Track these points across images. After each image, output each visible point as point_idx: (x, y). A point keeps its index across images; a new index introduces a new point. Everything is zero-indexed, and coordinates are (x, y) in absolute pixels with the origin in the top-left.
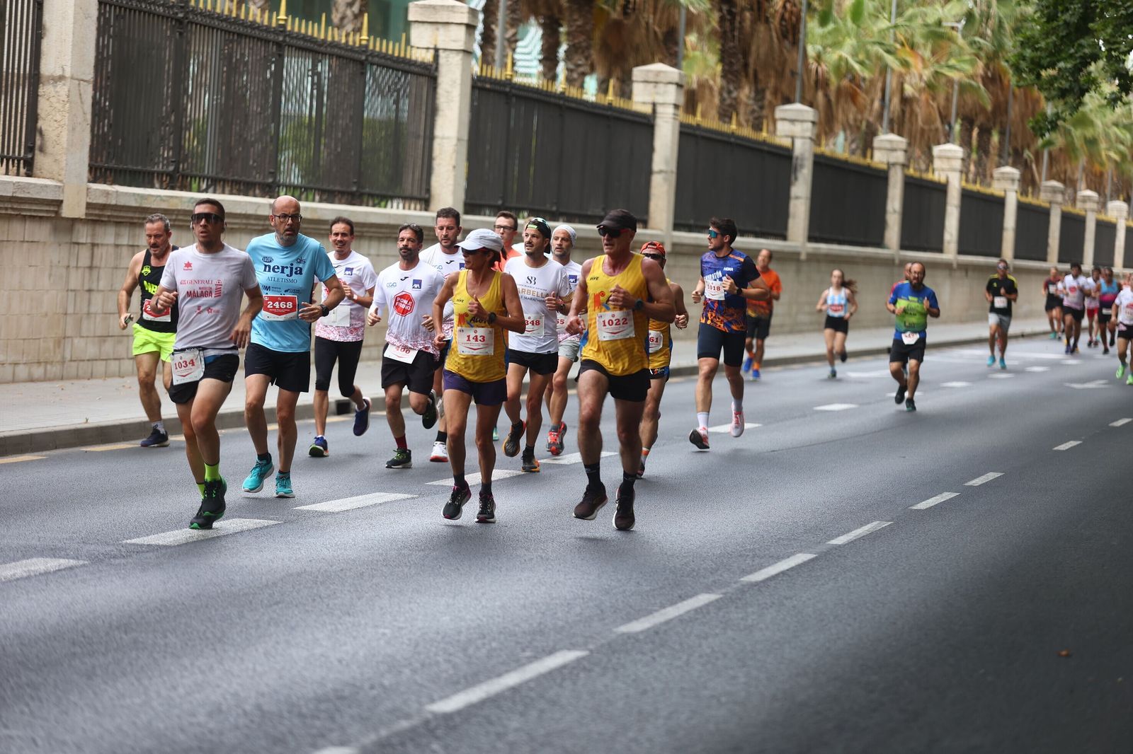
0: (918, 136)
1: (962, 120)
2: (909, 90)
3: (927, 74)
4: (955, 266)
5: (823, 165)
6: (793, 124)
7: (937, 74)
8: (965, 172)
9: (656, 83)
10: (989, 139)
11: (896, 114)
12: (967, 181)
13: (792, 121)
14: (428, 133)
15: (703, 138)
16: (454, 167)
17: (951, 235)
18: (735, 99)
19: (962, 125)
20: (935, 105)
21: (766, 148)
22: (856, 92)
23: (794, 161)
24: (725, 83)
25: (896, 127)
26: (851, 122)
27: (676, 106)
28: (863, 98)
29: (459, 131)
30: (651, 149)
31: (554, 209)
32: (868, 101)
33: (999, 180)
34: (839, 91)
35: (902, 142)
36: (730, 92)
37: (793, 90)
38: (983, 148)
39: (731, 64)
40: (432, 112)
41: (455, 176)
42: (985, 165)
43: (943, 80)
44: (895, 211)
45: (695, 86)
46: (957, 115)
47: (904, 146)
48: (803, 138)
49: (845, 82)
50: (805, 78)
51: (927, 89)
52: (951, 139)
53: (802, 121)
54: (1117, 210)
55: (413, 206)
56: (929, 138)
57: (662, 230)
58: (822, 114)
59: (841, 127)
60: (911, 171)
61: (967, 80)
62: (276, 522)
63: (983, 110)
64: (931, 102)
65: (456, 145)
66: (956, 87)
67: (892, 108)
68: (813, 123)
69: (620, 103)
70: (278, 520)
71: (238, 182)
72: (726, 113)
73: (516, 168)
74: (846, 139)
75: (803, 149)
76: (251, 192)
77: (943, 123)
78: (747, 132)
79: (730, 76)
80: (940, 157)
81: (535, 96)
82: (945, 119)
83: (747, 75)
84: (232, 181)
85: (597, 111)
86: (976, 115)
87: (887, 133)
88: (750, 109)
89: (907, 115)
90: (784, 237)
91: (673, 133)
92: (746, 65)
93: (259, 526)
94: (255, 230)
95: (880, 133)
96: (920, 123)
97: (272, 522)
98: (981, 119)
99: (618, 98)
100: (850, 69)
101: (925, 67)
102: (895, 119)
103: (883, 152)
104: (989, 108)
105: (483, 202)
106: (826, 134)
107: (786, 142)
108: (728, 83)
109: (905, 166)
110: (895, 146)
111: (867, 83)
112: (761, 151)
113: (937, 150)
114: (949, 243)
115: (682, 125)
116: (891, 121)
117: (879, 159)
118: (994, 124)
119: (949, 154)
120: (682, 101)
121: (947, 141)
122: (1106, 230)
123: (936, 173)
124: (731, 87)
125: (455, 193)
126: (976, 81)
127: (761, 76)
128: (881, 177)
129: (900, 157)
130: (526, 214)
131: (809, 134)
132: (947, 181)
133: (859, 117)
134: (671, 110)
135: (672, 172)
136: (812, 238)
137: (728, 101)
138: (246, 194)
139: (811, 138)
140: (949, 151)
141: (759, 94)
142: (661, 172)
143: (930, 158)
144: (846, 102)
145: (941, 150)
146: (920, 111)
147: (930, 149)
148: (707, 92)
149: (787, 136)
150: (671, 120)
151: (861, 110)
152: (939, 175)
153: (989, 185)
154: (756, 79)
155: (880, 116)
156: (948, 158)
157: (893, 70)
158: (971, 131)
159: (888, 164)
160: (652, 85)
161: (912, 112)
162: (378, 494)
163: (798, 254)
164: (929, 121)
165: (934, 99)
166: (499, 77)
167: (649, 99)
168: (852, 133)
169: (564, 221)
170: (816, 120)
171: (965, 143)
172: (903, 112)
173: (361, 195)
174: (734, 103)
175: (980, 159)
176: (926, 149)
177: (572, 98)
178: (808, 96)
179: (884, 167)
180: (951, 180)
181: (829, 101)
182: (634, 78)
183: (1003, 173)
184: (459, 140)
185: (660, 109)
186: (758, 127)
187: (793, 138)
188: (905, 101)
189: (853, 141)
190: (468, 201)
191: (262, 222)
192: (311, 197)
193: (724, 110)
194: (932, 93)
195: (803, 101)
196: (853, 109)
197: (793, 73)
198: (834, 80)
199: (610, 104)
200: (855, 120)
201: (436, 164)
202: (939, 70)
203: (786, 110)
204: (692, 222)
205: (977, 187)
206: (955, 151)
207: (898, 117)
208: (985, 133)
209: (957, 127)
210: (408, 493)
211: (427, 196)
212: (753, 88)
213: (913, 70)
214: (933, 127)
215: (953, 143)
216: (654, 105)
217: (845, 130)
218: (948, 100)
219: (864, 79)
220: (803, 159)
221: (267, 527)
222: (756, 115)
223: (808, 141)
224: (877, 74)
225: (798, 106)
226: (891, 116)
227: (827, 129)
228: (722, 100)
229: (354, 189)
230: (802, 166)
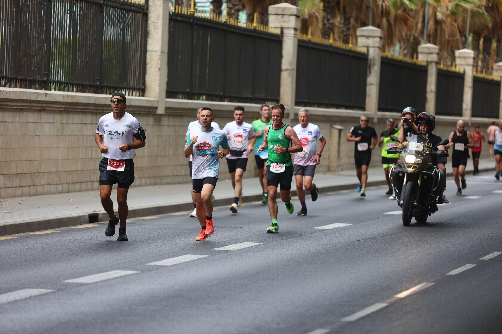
0: (446, 44)
1: (474, 33)
2: (439, 16)
3: (451, 6)
4: (470, 124)
5: (386, 63)
6: (368, 39)
7: (457, 5)
8: (475, 66)
9: (283, 15)
10: (490, 46)
11: (432, 31)
12: (477, 71)
13: (367, 37)
14: (143, 49)
15: (312, 48)
16: (159, 69)
17: (467, 105)
18: (332, 24)
19: (473, 37)
20: (456, 25)
21: (351, 54)
22: (406, 17)
23: (369, 62)
24: (325, 14)
25: (432, 39)
26: (404, 37)
27: (296, 29)
28: (411, 21)
29: (162, 47)
30: (281, 56)
31: (222, 94)
32: (415, 23)
33: (497, 70)
34: (396, 17)
35: (435, 48)
36: (328, 20)
37: (367, 16)
38: (487, 50)
39: (329, 2)
40: (145, 35)
41: (160, 74)
42: (488, 61)
43: (460, 10)
44: (432, 91)
45: (307, 16)
46: (470, 31)
47: (437, 51)
48: (374, 47)
49: (400, 12)
50: (375, 10)
51: (451, 15)
52: (467, 46)
53: (374, 37)
55: (134, 93)
56: (452, 45)
57: (288, 106)
58: (386, 33)
59: (397, 40)
60: (442, 66)
61: (475, 9)
62: (52, 290)
63: (486, 27)
64: (453, 23)
65: (160, 55)
66: (469, 13)
67: (429, 28)
68: (381, 38)
69: (261, 28)
70: (53, 289)
71: (25, 81)
72: (326, 32)
73: (198, 69)
74: (401, 48)
75: (374, 54)
76: (33, 86)
77: (461, 36)
78: (339, 44)
79: (328, 10)
80: (459, 57)
81: (208, 24)
82: (462, 33)
83: (339, 9)
84: (21, 80)
85: (247, 33)
86: (482, 30)
87: (426, 43)
88: (341, 30)
89: (439, 32)
90: (363, 109)
91: (294, 46)
92: (338, 3)
93: (41, 293)
94: (36, 110)
95: (422, 43)
96: (447, 37)
97: (49, 291)
98: (485, 33)
99: (260, 25)
100: (403, 4)
101: (450, 1)
102: (432, 34)
103: (424, 55)
104: (490, 26)
105: (178, 91)
106: (389, 44)
107: (364, 50)
108: (327, 14)
109: (438, 63)
110: (431, 51)
111: (414, 12)
112: (348, 56)
113: (457, 53)
114: (466, 110)
115: (300, 41)
116: (429, 36)
117: (422, 59)
118: (494, 36)
119: (466, 55)
120: (299, 26)
121: (464, 47)
123: (458, 67)
124: (329, 17)
125: (160, 84)
126: (481, 9)
127: (348, 10)
128: (423, 70)
129: (434, 58)
130: (204, 97)
131: (377, 45)
132: (464, 72)
133: (409, 34)
134: (292, 32)
135: (294, 70)
136: (380, 109)
137: (328, 26)
138: (30, 88)
139: (379, 47)
140: (466, 53)
141: (347, 21)
142: (287, 70)
143: (453, 58)
144: (401, 24)
145: (460, 53)
146: (447, 29)
147: (453, 53)
148: (314, 20)
149: (364, 46)
150: (293, 38)
151: (410, 29)
152: (459, 68)
153: (491, 74)
154: (345, 12)
155: (422, 33)
156: (465, 58)
157: (429, 4)
158: (479, 40)
159: (427, 62)
160: (280, 16)
161: (442, 29)
162: (115, 271)
163: (373, 119)
164: (452, 35)
165: (455, 21)
166: (186, 13)
167: (279, 25)
168: (404, 44)
169: (228, 101)
170: (382, 36)
171: (475, 48)
172: (436, 30)
173: (102, 87)
174: (331, 26)
175: (485, 57)
176: (451, 53)
177: (232, 25)
178: (377, 21)
179: (425, 64)
180: (466, 71)
181: (390, 25)
182: (269, 13)
183: (499, 66)
184: (162, 52)
185: (285, 31)
186: (346, 41)
187: (368, 47)
188: (437, 22)
189: (405, 49)
190: (168, 90)
191: (40, 105)
192: (71, 89)
193: (325, 31)
194: (454, 17)
195: (374, 25)
196: (405, 28)
197: (368, 7)
198: (393, 12)
199: (255, 29)
200: (406, 35)
201: (148, 67)
202: (458, 3)
203: (364, 30)
204: (306, 100)
205: (483, 75)
206: (469, 53)
207: (433, 32)
208: (488, 41)
209: (470, 39)
210: (135, 270)
211: (143, 87)
212: (343, 17)
213: (442, 3)
214: (455, 39)
215: (468, 48)
216: (282, 29)
217: (400, 42)
218: (464, 21)
219: (412, 10)
220: (374, 61)
221: (46, 294)
222: (345, 33)
223: (377, 49)
224: (420, 6)
225: (371, 28)
226: (429, 32)
227: (389, 42)
228: (324, 25)
229: (98, 83)
230: (374, 65)
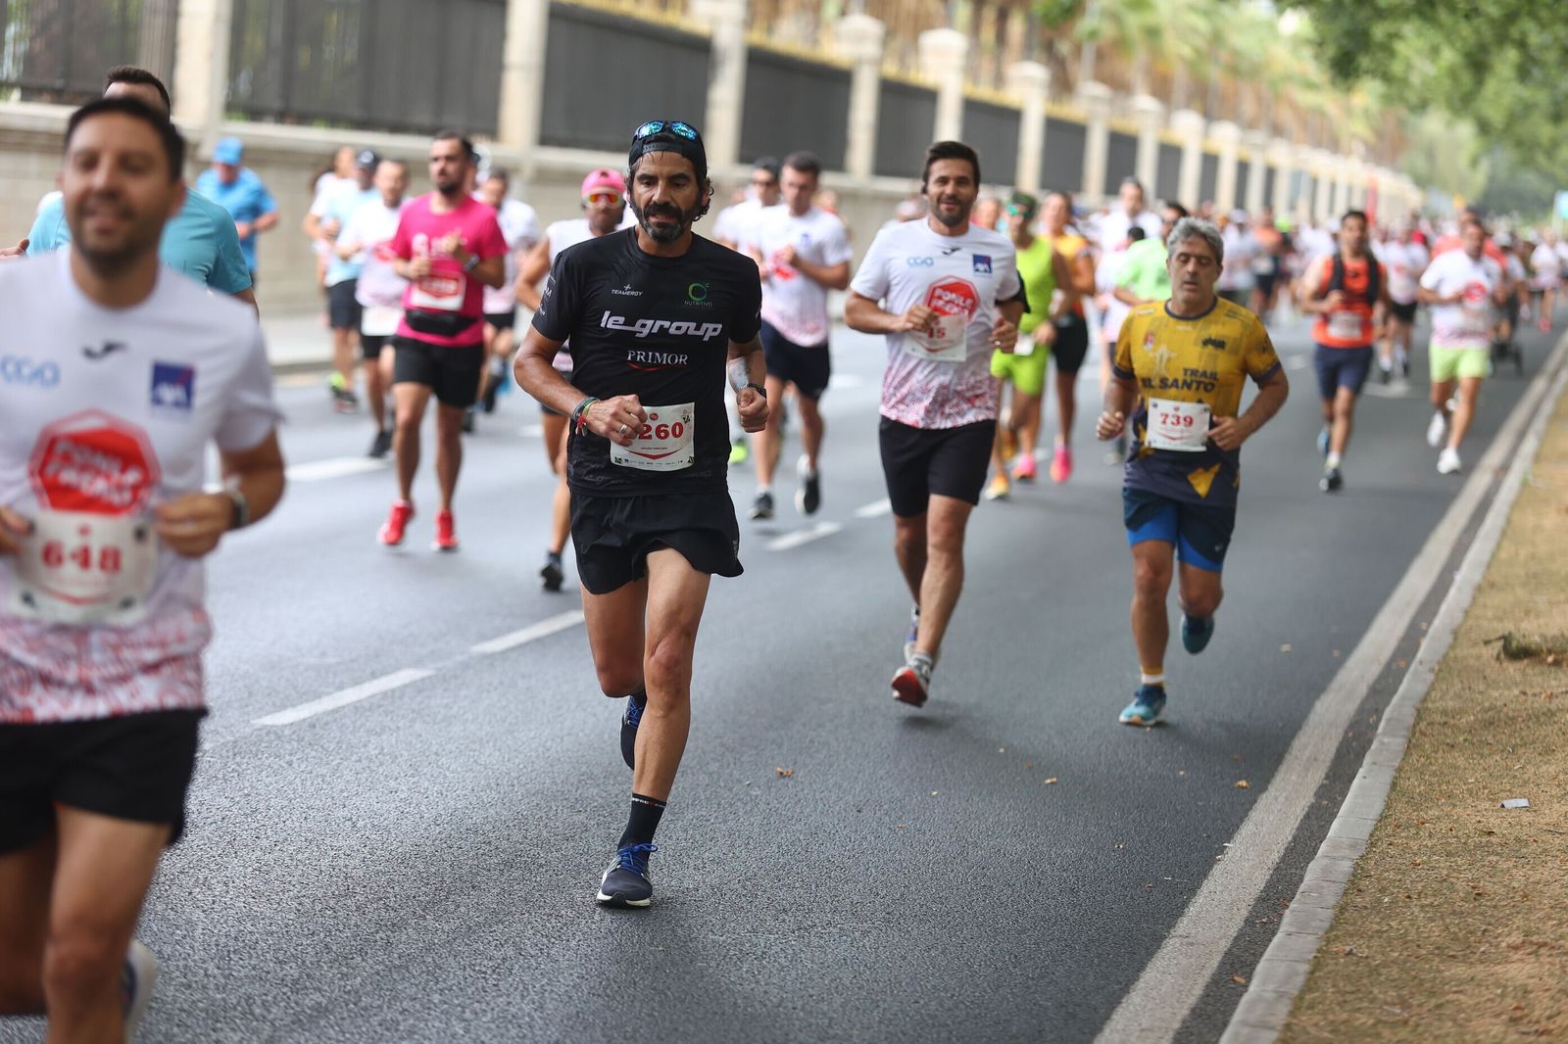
5: (762, 62)
8: (971, 71)
10: (1005, 25)
12: (974, 84)
16: (210, 55)
23: (714, 55)
29: (217, 6)
30: (502, 34)
35: (877, 28)
38: (1001, 37)
41: (211, 68)
42: (1002, 60)
44: (863, 126)
47: (878, 34)
48: (729, 21)
52: (952, 24)
54: (1187, 129)
56: (917, 20)
65: (213, 26)
75: (729, 38)
78: (647, 12)
87: (859, 15)
91: (538, 13)
103: (850, 41)
107: (703, 29)
109: (879, 62)
113: (926, 38)
118: (1012, 2)
119: (946, 46)
121: (946, 27)
122: (1170, 155)
123: (924, 72)
128: (842, 80)
129: (871, 49)
131: (738, 15)
132: (939, 86)
135: (536, 66)
136: (742, 160)
139: (741, 21)
142: (518, 67)
143: (916, 51)
145: (933, 39)
147: (917, 37)
153: (1004, 91)
156: (944, 52)
158: (983, 14)
176: (912, 37)
179: (848, 65)
180: (946, 84)
183: (1023, 73)
187: (714, 20)
201: (183, 49)
204: (564, 134)
205: (985, 92)
206: (954, 41)
209: (963, 12)
220: (729, 52)
223: (737, 26)
230: (728, 61)
